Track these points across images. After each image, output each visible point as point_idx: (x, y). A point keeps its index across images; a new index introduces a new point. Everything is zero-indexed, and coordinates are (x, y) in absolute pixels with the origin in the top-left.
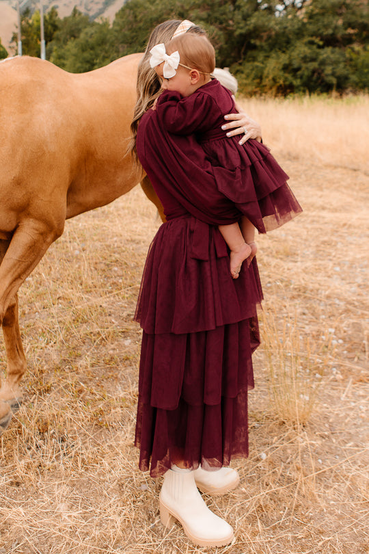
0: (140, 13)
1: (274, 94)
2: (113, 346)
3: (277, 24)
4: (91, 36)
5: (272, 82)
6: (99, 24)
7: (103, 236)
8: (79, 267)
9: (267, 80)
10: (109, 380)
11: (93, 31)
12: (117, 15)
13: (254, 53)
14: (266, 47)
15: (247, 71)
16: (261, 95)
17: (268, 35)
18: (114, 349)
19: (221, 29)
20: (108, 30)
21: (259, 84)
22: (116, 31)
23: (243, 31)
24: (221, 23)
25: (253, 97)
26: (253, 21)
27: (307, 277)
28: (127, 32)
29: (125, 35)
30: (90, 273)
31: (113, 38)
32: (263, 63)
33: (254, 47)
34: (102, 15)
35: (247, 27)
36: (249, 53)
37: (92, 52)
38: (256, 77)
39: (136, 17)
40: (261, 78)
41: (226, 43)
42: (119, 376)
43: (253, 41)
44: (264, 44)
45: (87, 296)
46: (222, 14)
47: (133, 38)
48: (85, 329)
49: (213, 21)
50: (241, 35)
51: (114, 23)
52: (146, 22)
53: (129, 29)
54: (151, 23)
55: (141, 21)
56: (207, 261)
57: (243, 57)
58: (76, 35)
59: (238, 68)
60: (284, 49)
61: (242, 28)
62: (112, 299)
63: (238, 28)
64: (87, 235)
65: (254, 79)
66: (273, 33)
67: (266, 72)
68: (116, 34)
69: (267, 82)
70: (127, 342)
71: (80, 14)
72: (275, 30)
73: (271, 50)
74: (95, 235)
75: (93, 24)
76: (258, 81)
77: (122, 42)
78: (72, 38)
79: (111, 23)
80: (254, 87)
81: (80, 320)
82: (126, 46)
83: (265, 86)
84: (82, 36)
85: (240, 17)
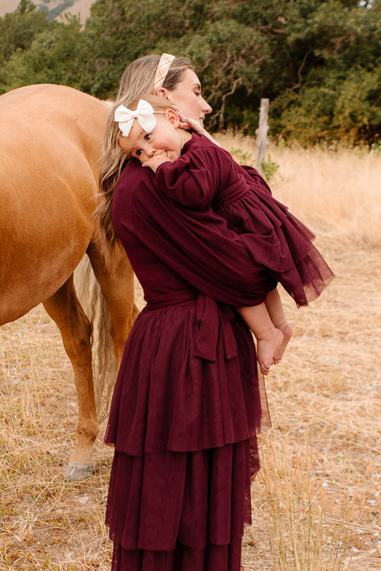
0: (130, 6)
1: (352, 141)
2: (62, 504)
3: (358, 24)
4: (49, 46)
5: (349, 120)
6: (62, 25)
7: (57, 359)
8: (19, 401)
9: (341, 117)
10: (55, 545)
11: (52, 38)
12: (93, 9)
13: (320, 72)
14: (340, 62)
15: (306, 103)
16: (330, 143)
17: (343, 42)
18: (64, 508)
19: (263, 33)
20: (78, 36)
21: (328, 123)
22: (92, 37)
23: (301, 36)
24: (265, 23)
25: (317, 146)
26: (318, 17)
27: (360, 421)
28: (108, 38)
29: (105, 44)
30: (34, 410)
31: (85, 49)
32: (334, 89)
33: (321, 62)
34: (67, 11)
35: (308, 29)
36: (313, 71)
37: (50, 71)
38: (323, 112)
39: (123, 13)
40: (331, 114)
41: (273, 56)
42: (69, 541)
43: (317, 53)
44: (335, 56)
45: (28, 440)
46: (266, 8)
47: (118, 48)
48: (23, 482)
49: (250, 19)
50: (298, 41)
51: (88, 22)
52: (140, 22)
53: (114, 34)
54: (149, 23)
55: (131, 21)
56: (213, 362)
57: (301, 78)
58: (26, 43)
59: (293, 97)
60: (371, 65)
61: (299, 31)
62: (65, 444)
63: (293, 30)
64: (33, 357)
65: (318, 116)
66: (352, 38)
67: (339, 104)
68: (90, 41)
69: (340, 120)
70: (84, 500)
71: (32, 7)
72: (355, 33)
73: (349, 67)
74: (45, 356)
75: (53, 26)
76: (326, 118)
77: (99, 56)
78: (19, 49)
79: (83, 22)
80: (318, 129)
81: (17, 471)
82: (106, 61)
83: (338, 127)
84: (35, 44)
85: (296, 12)
